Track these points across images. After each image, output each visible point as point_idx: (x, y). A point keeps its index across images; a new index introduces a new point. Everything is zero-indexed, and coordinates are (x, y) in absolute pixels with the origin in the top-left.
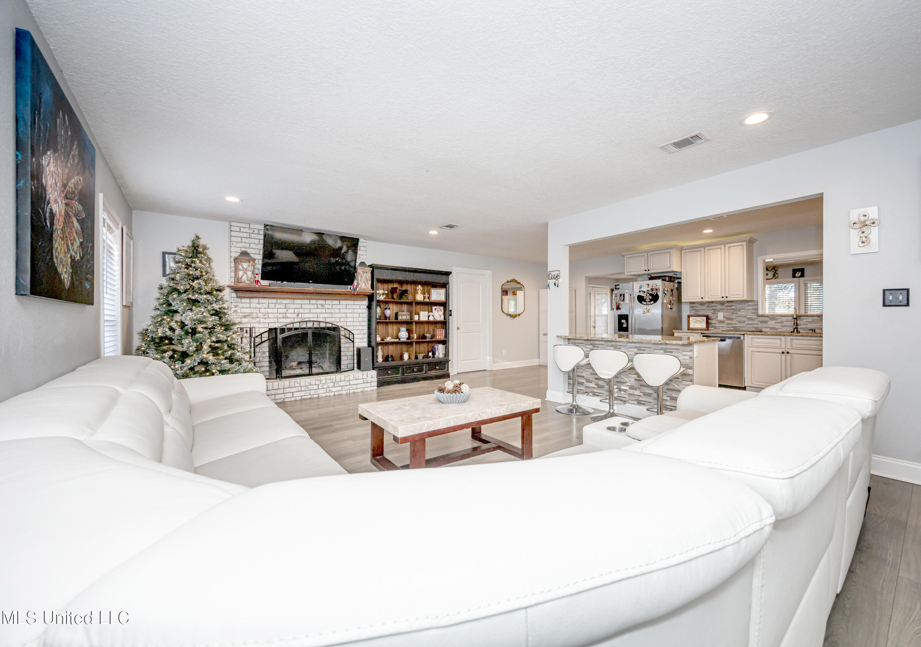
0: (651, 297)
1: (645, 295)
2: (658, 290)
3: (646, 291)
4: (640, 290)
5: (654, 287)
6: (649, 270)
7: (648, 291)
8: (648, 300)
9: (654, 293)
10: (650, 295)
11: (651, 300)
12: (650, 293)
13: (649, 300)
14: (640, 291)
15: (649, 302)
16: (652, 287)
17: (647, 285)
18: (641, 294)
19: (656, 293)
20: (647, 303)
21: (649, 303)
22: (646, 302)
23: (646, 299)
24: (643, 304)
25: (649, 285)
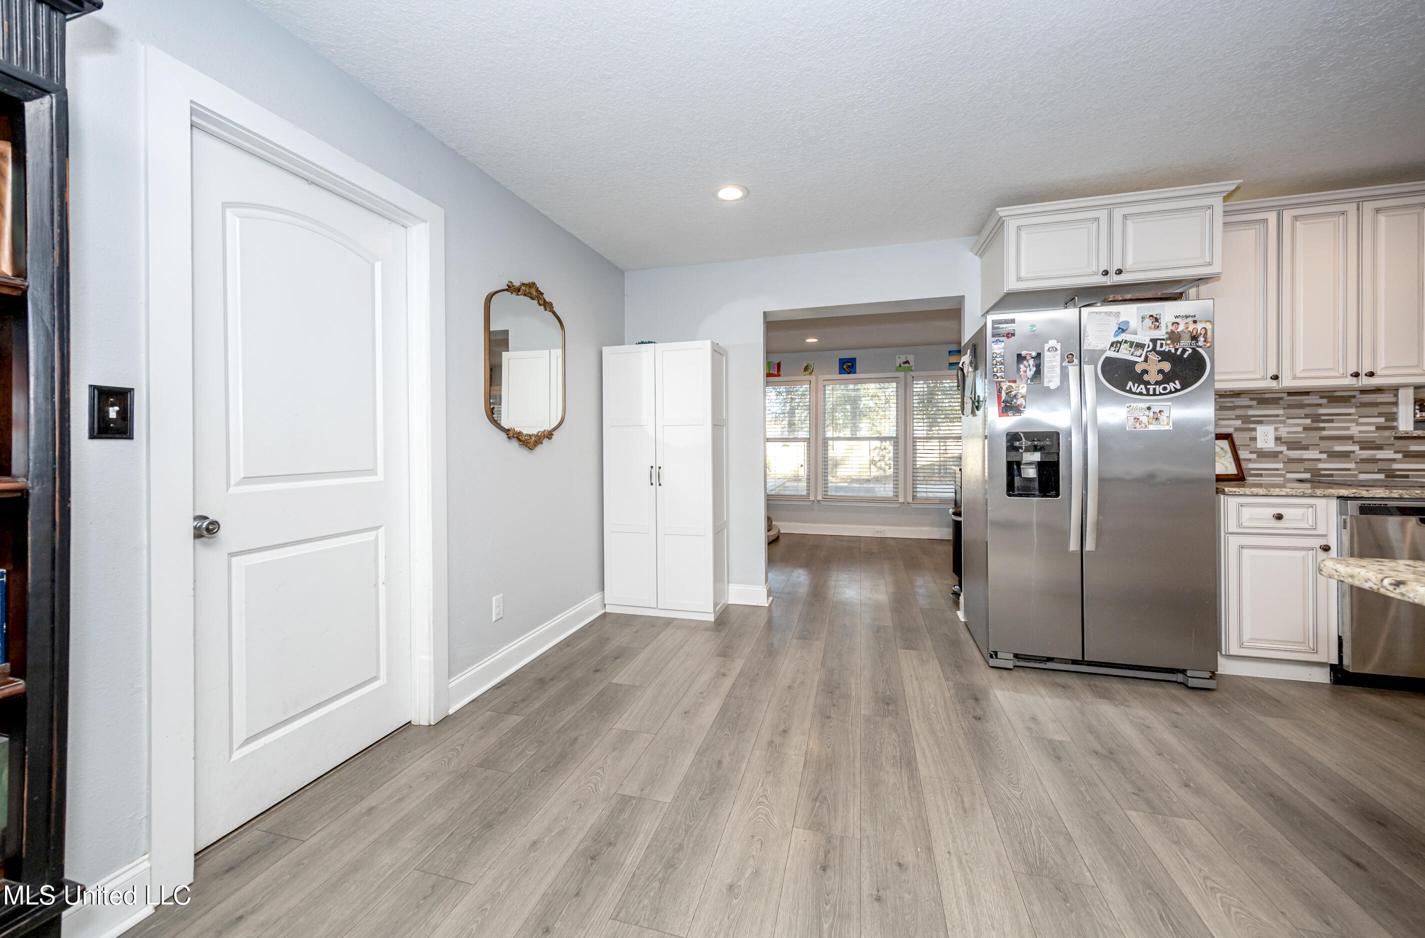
0: (1167, 366)
1: (1142, 359)
2: (1201, 339)
3: (1147, 341)
4: (1119, 339)
5: (1181, 328)
6: (1119, 272)
7: (1154, 341)
8: (1153, 376)
9: (1184, 351)
10: (1165, 356)
11: (1167, 378)
12: (1166, 348)
13: (1160, 377)
14: (1116, 345)
15: (1158, 383)
16: (1170, 328)
17: (1148, 322)
18: (1124, 354)
19: (1190, 351)
20: (1151, 387)
21: (1159, 389)
22: (1147, 383)
23: (1145, 372)
24: (1130, 391)
25: (1157, 320)
